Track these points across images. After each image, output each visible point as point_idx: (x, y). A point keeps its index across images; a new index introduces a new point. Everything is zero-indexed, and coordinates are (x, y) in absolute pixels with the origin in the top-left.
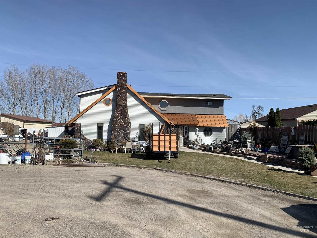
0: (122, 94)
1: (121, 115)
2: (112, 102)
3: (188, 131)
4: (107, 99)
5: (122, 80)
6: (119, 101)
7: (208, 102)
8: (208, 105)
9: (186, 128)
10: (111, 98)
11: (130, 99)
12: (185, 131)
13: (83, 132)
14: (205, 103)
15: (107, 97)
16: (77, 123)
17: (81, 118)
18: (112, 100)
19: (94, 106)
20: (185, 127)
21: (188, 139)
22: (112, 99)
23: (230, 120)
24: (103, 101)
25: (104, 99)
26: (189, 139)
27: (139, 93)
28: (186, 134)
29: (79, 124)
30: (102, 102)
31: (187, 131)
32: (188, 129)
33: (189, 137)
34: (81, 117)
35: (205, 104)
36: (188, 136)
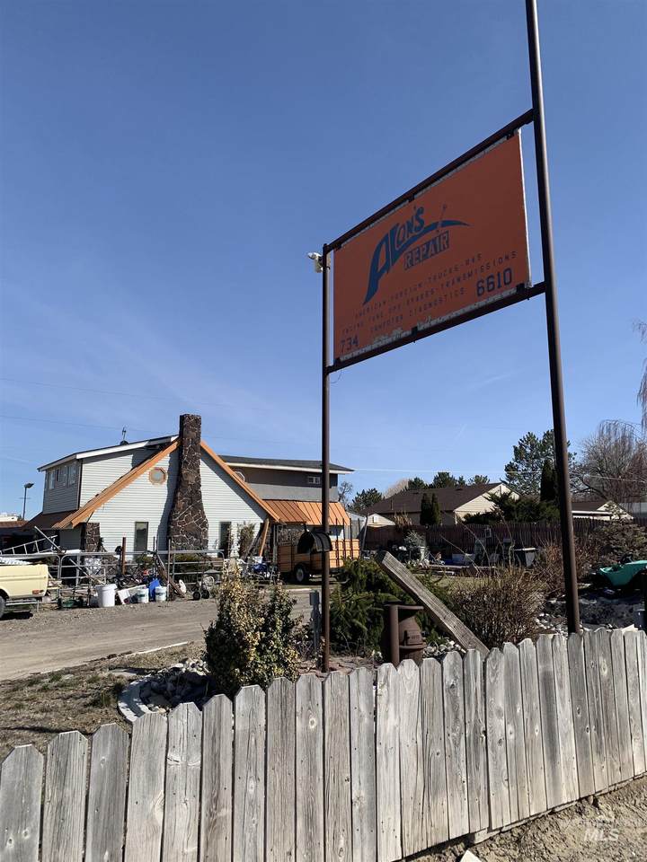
1: (189, 504)
2: (167, 476)
4: (155, 469)
5: (193, 431)
6: (186, 474)
7: (314, 478)
8: (314, 483)
14: (309, 478)
15: (158, 465)
16: (90, 521)
17: (100, 511)
22: (167, 469)
24: (148, 473)
25: (151, 468)
27: (222, 457)
29: (96, 524)
30: (146, 475)
34: (99, 508)
35: (309, 482)
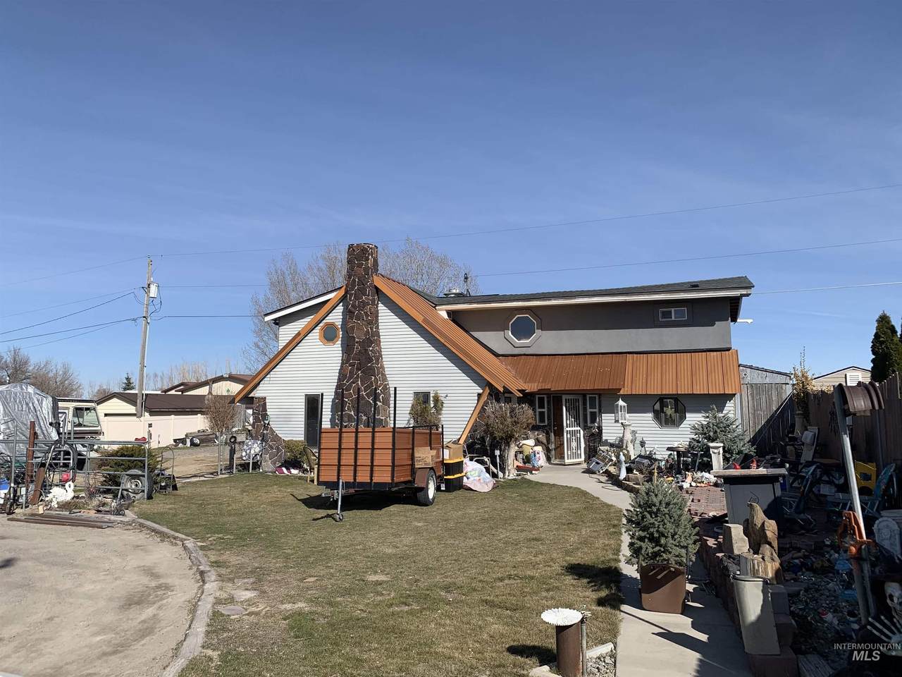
0: (359, 306)
1: (358, 369)
2: (341, 333)
3: (600, 412)
4: (327, 324)
5: (360, 266)
6: (353, 328)
7: (673, 310)
8: (673, 318)
9: (592, 400)
10: (339, 323)
11: (387, 320)
12: (589, 410)
13: (271, 420)
14: (663, 312)
15: (329, 319)
16: (257, 395)
17: (268, 382)
18: (340, 326)
19: (297, 348)
20: (588, 396)
21: (601, 438)
22: (341, 323)
23: (751, 367)
24: (318, 331)
25: (321, 325)
26: (604, 438)
28: (593, 421)
29: (262, 398)
30: (316, 333)
31: (597, 410)
32: (600, 406)
33: (603, 431)
34: (265, 379)
35: (662, 318)
36: (600, 428)
